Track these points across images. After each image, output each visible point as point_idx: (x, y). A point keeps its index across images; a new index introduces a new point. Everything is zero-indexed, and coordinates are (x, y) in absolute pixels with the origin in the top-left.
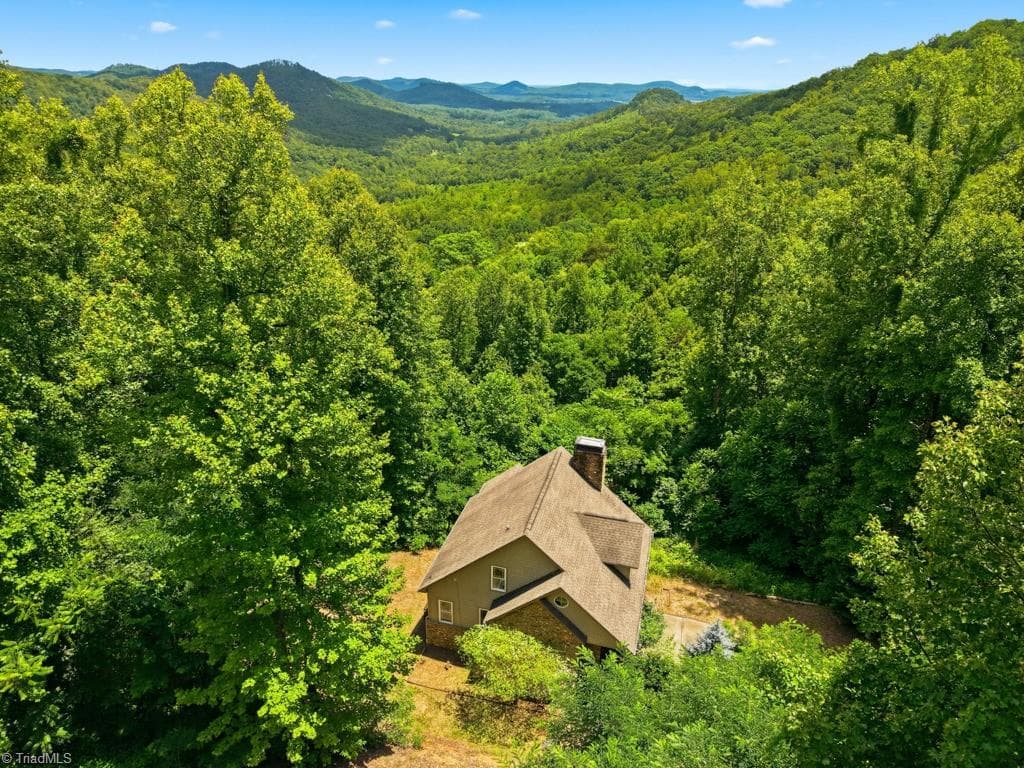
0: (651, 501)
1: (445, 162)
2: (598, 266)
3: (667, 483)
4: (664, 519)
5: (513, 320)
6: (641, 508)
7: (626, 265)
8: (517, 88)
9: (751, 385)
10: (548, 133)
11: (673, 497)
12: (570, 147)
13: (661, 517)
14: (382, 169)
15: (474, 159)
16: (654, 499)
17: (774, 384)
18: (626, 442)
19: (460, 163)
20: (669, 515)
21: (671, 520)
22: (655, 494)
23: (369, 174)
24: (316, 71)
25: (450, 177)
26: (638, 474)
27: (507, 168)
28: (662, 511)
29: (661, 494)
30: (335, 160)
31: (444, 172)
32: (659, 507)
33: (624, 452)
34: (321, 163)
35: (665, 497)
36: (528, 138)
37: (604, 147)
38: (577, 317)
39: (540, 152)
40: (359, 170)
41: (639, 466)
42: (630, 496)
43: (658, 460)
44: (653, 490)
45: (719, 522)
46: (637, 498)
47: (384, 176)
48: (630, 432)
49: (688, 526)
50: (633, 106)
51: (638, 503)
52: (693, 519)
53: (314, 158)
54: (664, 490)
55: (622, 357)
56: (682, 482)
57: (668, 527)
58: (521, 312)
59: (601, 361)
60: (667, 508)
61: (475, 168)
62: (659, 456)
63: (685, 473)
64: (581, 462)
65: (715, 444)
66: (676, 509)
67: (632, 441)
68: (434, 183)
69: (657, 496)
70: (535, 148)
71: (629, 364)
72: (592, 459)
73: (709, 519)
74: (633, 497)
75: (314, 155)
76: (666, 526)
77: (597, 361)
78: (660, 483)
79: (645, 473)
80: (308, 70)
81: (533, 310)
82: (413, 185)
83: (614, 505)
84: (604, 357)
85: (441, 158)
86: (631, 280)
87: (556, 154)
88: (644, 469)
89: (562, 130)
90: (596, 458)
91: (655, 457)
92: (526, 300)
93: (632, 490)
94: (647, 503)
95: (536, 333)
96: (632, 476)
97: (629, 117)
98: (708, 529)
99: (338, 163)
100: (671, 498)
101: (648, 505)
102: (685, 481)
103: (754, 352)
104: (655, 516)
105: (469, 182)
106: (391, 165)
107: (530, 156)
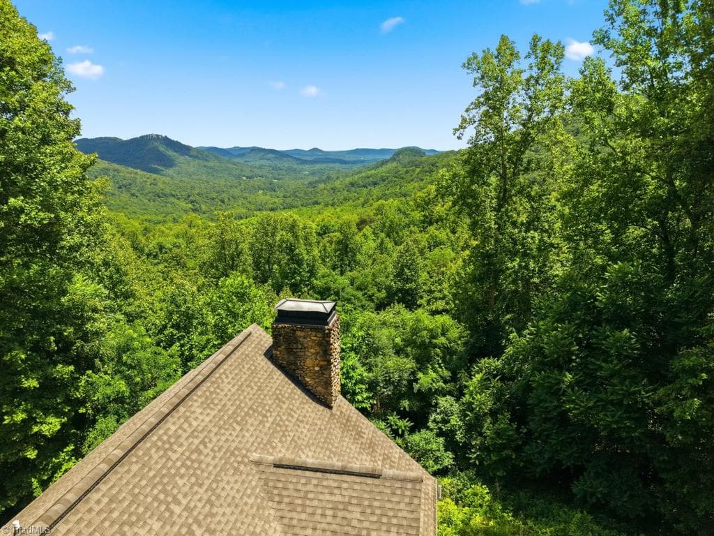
0: (428, 428)
1: (268, 197)
2: (367, 230)
3: (445, 402)
4: (446, 451)
5: (285, 258)
6: (416, 438)
7: (390, 225)
8: (316, 153)
9: (532, 277)
10: (338, 178)
11: (455, 421)
12: (352, 184)
13: (442, 449)
14: (223, 201)
15: (288, 195)
16: (431, 425)
17: (557, 276)
18: (391, 352)
19: (278, 197)
20: (451, 445)
21: (454, 452)
22: (432, 418)
23: (213, 205)
24: (179, 141)
25: (271, 206)
26: (410, 394)
27: (310, 199)
28: (441, 440)
29: (439, 418)
30: (189, 196)
31: (266, 203)
32: (438, 435)
33: (390, 363)
34: (178, 199)
35: (445, 421)
36: (324, 181)
37: (375, 184)
38: (350, 263)
39: (332, 189)
40: (206, 202)
41: (410, 382)
42: (400, 423)
43: (434, 375)
44: (429, 414)
45: (518, 449)
46: (410, 424)
47: (224, 206)
48: (398, 340)
49: (476, 458)
50: (393, 159)
51: (412, 430)
52: (483, 448)
53: (174, 196)
54: (442, 412)
55: (388, 289)
56: (464, 399)
57: (451, 461)
58: (291, 249)
59: (369, 293)
60: (448, 436)
61: (289, 200)
62: (435, 371)
63: (466, 387)
64: (290, 351)
65: (497, 352)
66: (459, 436)
67: (399, 351)
68: (260, 210)
69: (435, 421)
70: (329, 186)
71: (396, 294)
72: (308, 339)
73: (503, 447)
74: (404, 424)
75: (173, 193)
76: (448, 460)
77: (366, 294)
78: (437, 404)
79: (419, 390)
80: (173, 141)
81: (304, 247)
82: (244, 211)
83: (360, 434)
84: (372, 290)
85: (265, 194)
86: (395, 238)
87: (343, 189)
88: (416, 386)
89: (347, 176)
90: (315, 337)
91: (430, 371)
92: (296, 237)
93: (403, 415)
94: (423, 431)
95: (307, 269)
96: (401, 396)
97: (391, 166)
98: (503, 461)
99: (191, 198)
100: (453, 422)
101: (424, 433)
102: (466, 398)
103: (533, 238)
104: (434, 447)
105: (284, 209)
106: (229, 199)
107: (326, 191)
